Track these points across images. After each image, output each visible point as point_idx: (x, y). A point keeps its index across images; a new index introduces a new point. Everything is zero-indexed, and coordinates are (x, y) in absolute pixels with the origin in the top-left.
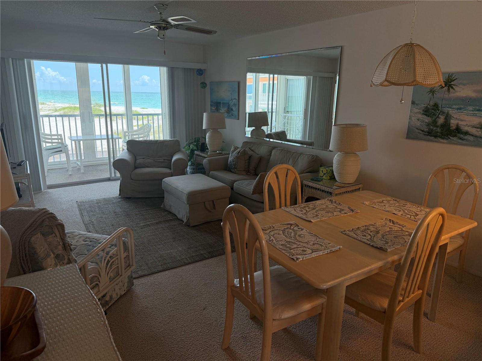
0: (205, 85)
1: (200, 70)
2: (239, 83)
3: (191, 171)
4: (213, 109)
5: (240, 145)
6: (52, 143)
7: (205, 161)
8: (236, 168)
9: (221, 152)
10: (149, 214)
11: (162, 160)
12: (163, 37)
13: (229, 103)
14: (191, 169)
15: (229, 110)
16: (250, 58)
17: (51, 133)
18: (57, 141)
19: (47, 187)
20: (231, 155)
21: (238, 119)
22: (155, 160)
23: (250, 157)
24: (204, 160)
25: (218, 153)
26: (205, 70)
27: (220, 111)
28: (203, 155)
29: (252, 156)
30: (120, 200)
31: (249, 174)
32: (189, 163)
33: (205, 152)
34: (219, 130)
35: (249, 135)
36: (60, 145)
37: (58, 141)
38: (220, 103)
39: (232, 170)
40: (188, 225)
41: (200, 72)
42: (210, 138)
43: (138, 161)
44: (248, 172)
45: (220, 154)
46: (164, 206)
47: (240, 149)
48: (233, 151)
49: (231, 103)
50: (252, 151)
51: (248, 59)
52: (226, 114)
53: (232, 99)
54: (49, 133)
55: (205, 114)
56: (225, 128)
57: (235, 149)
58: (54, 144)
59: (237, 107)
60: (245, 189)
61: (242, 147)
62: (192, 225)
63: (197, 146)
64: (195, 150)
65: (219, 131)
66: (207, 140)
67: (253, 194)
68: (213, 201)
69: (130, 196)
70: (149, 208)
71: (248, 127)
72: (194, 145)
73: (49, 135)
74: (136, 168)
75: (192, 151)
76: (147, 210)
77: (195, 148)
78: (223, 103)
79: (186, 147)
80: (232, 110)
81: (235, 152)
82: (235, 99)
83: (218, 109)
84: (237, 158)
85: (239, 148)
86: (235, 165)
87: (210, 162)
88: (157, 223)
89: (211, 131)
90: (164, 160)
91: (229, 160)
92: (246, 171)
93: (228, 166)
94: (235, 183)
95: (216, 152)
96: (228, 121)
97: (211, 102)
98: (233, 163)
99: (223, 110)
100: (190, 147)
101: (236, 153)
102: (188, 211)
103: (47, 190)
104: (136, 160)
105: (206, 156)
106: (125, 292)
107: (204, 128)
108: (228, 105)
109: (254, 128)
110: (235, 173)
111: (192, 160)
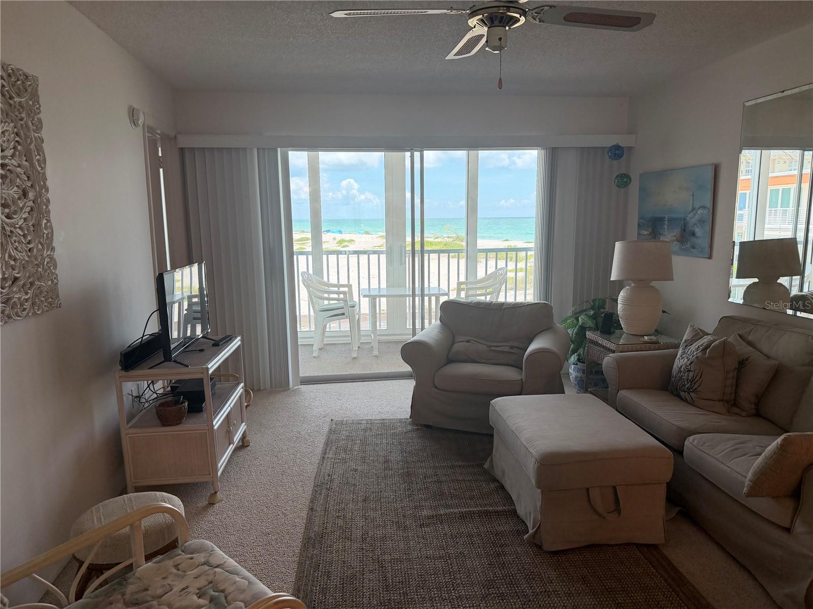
0: (625, 180)
1: (617, 147)
2: (716, 169)
3: (579, 375)
4: (645, 235)
5: (710, 324)
6: (329, 299)
7: (608, 360)
8: (695, 391)
9: (654, 338)
10: (453, 481)
11: (507, 349)
12: (497, 43)
13: (685, 219)
14: (578, 370)
15: (686, 236)
16: (753, 102)
18: (335, 296)
19: (299, 382)
20: (684, 353)
21: (710, 257)
22: (490, 346)
23: (742, 363)
24: (605, 355)
25: (646, 343)
26: (630, 148)
27: (662, 238)
28: (605, 343)
29: (747, 359)
30: (410, 428)
31: (736, 410)
32: (573, 358)
33: (613, 337)
34: (654, 283)
35: (737, 297)
36: (342, 304)
37: (339, 296)
38: (662, 219)
39: (682, 394)
40: (536, 544)
41: (617, 152)
42: (628, 302)
43: (458, 347)
44: (735, 405)
45: (654, 345)
46: (492, 466)
47: (709, 337)
48: (689, 343)
49: (692, 219)
50: (750, 343)
51: (747, 104)
52: (676, 246)
53: (693, 209)
54: (336, 282)
55: (618, 245)
56: (671, 278)
57: (695, 335)
58: (332, 302)
59: (708, 227)
60: (722, 466)
61: (716, 332)
62: (547, 547)
63: (594, 317)
64: (590, 329)
65: (653, 287)
66: (620, 306)
67: (749, 495)
68: (614, 488)
69: (431, 424)
70: (461, 463)
71: (738, 277)
72: (589, 317)
74: (450, 361)
75: (583, 329)
76: (453, 467)
77: (590, 323)
78: (670, 220)
79: (569, 321)
80: (693, 234)
81: (694, 344)
82: (704, 207)
83: (655, 234)
84: (703, 362)
85: (708, 334)
86: (692, 381)
87: (620, 364)
88: (463, 516)
89: (632, 285)
90: (512, 347)
91: (675, 364)
92: (728, 402)
93: (673, 379)
94: (691, 438)
95: (642, 339)
96: (681, 263)
97: (641, 218)
98: (688, 375)
99: (669, 235)
100: (577, 319)
101: (697, 349)
102: (539, 504)
103: (300, 387)
104: (453, 344)
105: (612, 346)
107: (613, 277)
108: (683, 222)
109: (756, 280)
110: (692, 403)
111: (581, 351)
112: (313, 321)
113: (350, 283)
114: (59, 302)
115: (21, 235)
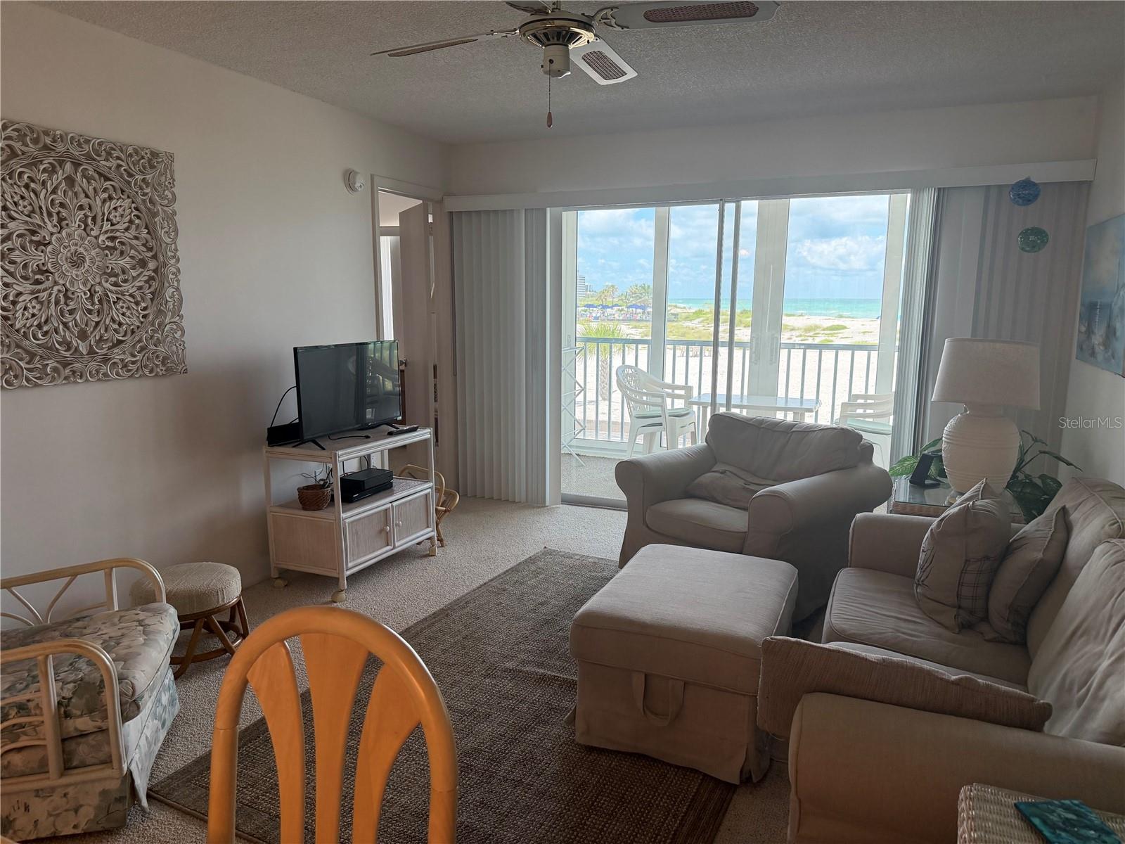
4: (1083, 333)
13: (1111, 307)
15: (1109, 336)
17: (686, 383)
19: (560, 500)
27: (1093, 339)
36: (657, 411)
38: (1095, 306)
43: (708, 477)
52: (1101, 354)
53: (1118, 289)
55: (948, 343)
73: (669, 386)
74: (688, 496)
78: (1101, 307)
80: (1114, 333)
83: (1089, 332)
97: (1083, 303)
99: (1099, 334)
103: (559, 506)
106: (77, 832)
112: (627, 428)
113: (689, 384)
114: (185, 368)
115: (132, 302)
